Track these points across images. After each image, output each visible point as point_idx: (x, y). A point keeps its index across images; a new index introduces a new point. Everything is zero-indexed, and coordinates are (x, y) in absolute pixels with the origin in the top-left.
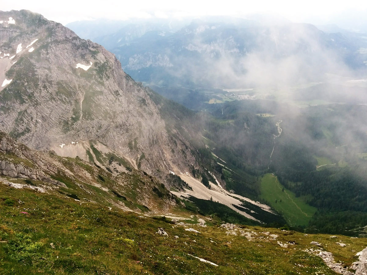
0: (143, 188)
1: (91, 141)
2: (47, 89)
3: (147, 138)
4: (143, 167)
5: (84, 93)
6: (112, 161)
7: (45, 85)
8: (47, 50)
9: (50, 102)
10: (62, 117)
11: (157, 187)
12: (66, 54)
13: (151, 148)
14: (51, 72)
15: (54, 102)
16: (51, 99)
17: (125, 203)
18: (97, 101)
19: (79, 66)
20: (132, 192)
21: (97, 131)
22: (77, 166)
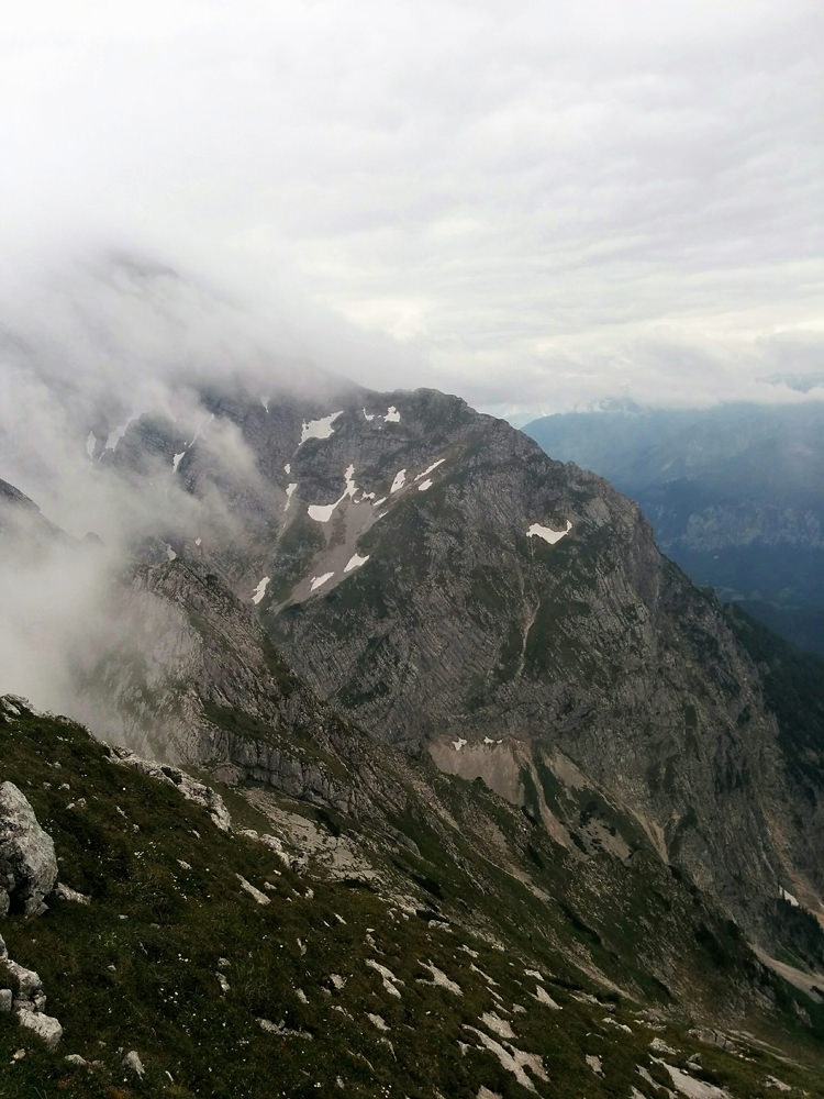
0: (661, 920)
1: (536, 746)
2: (446, 585)
3: (709, 762)
4: (686, 857)
5: (539, 606)
6: (590, 816)
7: (441, 575)
8: (462, 487)
9: (446, 621)
10: (472, 664)
11: (710, 927)
12: (508, 499)
13: (720, 797)
14: (462, 544)
15: (457, 622)
16: (451, 614)
17: (591, 953)
18: (569, 630)
19: (536, 530)
20: (624, 923)
21: (559, 718)
22: (472, 805)
